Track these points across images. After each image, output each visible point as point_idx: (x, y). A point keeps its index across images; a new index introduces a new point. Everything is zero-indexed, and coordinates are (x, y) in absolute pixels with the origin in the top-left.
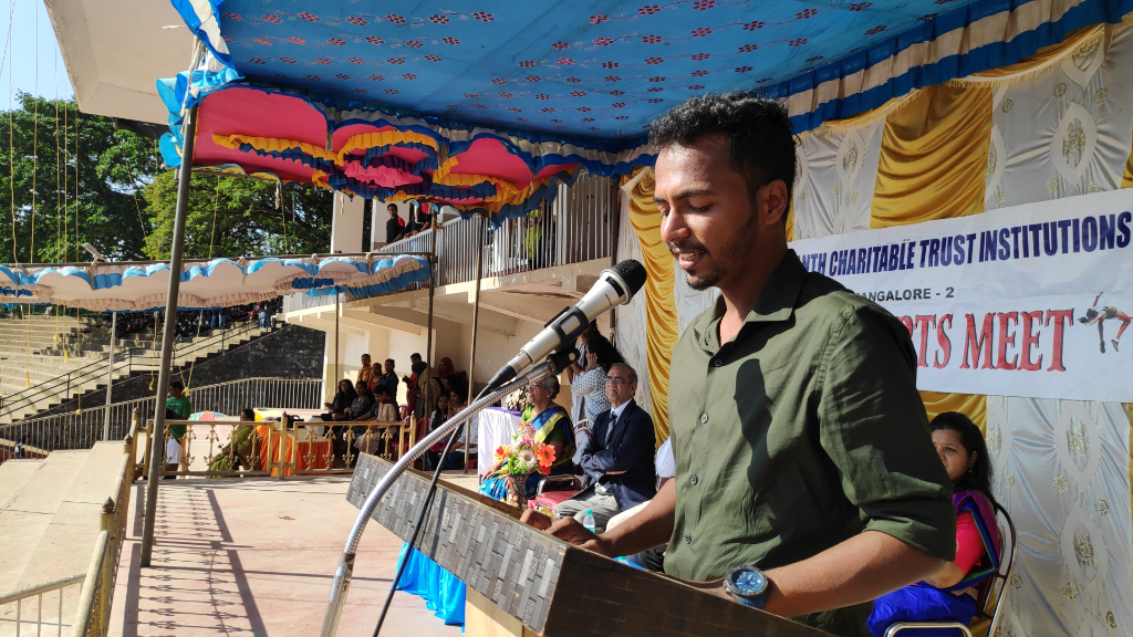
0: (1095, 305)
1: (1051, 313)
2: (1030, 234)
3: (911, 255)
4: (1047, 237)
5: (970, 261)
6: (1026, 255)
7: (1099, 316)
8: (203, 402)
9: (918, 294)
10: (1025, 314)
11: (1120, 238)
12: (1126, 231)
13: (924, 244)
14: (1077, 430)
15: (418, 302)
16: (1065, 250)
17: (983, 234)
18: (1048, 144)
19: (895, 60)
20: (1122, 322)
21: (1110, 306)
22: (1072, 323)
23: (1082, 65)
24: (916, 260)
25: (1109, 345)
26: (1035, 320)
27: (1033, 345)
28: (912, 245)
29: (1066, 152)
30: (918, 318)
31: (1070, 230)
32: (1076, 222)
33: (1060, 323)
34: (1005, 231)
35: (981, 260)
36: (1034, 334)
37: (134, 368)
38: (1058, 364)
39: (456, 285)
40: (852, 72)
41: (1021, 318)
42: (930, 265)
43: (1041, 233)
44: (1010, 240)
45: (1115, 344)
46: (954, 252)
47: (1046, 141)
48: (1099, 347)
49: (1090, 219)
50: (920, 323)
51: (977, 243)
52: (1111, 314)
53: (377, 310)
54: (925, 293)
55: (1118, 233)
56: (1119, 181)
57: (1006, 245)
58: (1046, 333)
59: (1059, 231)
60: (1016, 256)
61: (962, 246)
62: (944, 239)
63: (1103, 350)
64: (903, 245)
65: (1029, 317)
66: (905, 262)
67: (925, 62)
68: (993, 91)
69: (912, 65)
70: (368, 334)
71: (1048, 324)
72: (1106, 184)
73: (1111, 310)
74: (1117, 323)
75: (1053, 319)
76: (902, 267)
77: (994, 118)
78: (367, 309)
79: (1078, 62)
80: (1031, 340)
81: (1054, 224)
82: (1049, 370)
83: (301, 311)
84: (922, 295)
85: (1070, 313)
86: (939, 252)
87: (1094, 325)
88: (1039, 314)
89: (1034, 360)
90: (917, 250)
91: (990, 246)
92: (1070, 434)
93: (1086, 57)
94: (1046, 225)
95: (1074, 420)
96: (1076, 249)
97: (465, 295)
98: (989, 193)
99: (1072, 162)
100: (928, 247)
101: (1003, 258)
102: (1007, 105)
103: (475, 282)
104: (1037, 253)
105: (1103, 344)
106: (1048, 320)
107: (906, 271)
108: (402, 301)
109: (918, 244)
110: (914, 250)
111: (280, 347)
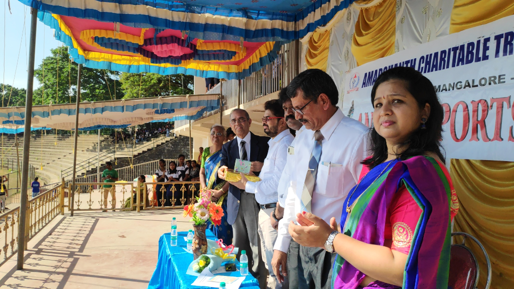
3: (486, 48)
9: (492, 80)
13: (498, 38)
24: (491, 52)
28: (487, 40)
30: (493, 100)
42: (505, 54)
50: (495, 105)
54: (499, 80)
64: (479, 42)
66: (481, 55)
76: (478, 60)
84: (497, 81)
90: (492, 44)
100: (502, 40)
107: (482, 62)
109: (492, 39)
110: (488, 44)
111: (179, 145)
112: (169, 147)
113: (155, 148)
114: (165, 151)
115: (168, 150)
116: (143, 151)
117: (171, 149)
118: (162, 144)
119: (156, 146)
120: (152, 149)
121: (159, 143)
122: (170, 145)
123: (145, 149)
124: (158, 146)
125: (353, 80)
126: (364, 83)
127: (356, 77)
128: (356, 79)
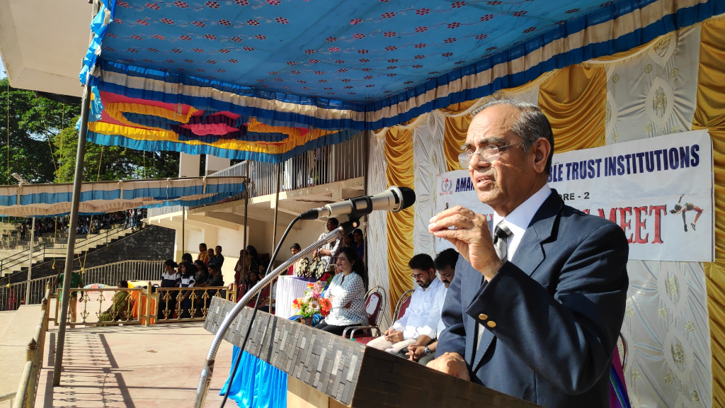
0: (680, 202)
1: (652, 208)
2: (637, 159)
3: (560, 172)
4: (648, 161)
5: (598, 176)
6: (635, 172)
7: (682, 209)
8: (94, 278)
9: (566, 197)
10: (636, 208)
11: (692, 160)
12: (696, 156)
13: (568, 165)
14: (672, 280)
15: (237, 208)
16: (659, 169)
17: (606, 159)
18: (643, 103)
19: (543, 50)
20: (697, 212)
21: (689, 203)
22: (666, 214)
23: (661, 52)
24: (564, 175)
25: (689, 227)
26: (643, 212)
27: (642, 228)
28: (561, 166)
29: (655, 107)
31: (662, 156)
32: (665, 151)
33: (658, 214)
34: (621, 157)
35: (606, 175)
36: (642, 221)
37: (47, 256)
38: (658, 238)
39: (262, 197)
40: (516, 57)
41: (633, 211)
42: (573, 178)
43: (644, 158)
44: (625, 163)
45: (693, 226)
46: (588, 170)
47: (642, 101)
48: (683, 228)
49: (674, 150)
51: (602, 164)
52: (690, 207)
53: (210, 214)
54: (571, 196)
55: (691, 157)
56: (690, 126)
57: (622, 166)
58: (650, 220)
59: (655, 157)
60: (629, 172)
61: (593, 166)
62: (581, 163)
63: (686, 230)
65: (638, 210)
66: (557, 177)
67: (562, 52)
68: (606, 69)
69: (554, 54)
70: (203, 230)
71: (651, 214)
72: (682, 127)
73: (690, 205)
74: (694, 213)
75: (654, 211)
76: (555, 180)
77: (608, 86)
78: (203, 214)
79: (658, 51)
80: (640, 224)
81: (651, 153)
82: (653, 243)
83: (160, 216)
84: (569, 197)
85: (665, 208)
86: (579, 170)
87: (679, 214)
88: (645, 208)
89: (643, 237)
90: (564, 169)
91: (612, 166)
92: (667, 282)
93: (663, 49)
94: (647, 153)
95: (670, 273)
96: (666, 168)
97: (269, 203)
98: (608, 133)
99: (660, 113)
100: (571, 168)
101: (620, 174)
102: (615, 78)
103: (275, 195)
104: (642, 171)
105: (686, 226)
106: (651, 212)
107: (558, 182)
108: (227, 209)
109: (564, 165)
110: (562, 169)
111: (145, 240)
112: (130, 242)
113: (109, 244)
114: (125, 249)
115: (129, 247)
116: (90, 249)
117: (133, 245)
118: (120, 238)
119: (110, 242)
120: (105, 245)
121: (116, 236)
122: (132, 240)
123: (93, 246)
124: (113, 240)
125: (444, 183)
126: (457, 188)
127: (447, 180)
128: (449, 183)
